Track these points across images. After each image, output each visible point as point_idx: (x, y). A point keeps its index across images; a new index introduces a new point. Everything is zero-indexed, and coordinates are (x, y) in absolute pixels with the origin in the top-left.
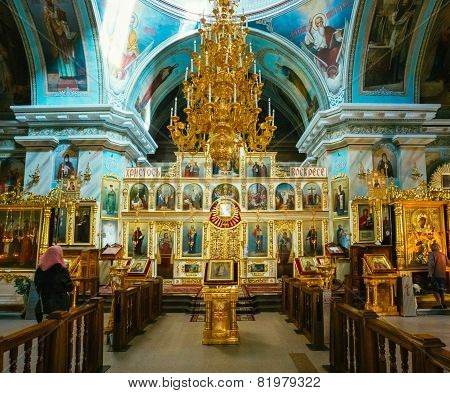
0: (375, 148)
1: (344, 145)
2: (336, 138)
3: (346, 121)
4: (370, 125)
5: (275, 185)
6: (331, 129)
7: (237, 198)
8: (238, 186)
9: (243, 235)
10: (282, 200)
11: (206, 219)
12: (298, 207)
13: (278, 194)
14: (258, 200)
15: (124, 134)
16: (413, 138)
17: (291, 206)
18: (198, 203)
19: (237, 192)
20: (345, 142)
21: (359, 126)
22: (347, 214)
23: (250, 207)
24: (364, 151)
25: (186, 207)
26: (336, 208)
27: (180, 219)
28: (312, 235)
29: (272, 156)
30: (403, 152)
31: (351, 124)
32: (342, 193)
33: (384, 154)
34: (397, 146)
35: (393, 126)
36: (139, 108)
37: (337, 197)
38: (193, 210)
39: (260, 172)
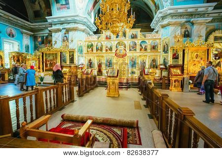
0: (182, 25)
1: (168, 25)
2: (165, 22)
3: (170, 14)
4: (181, 15)
5: (140, 42)
6: (163, 18)
7: (125, 47)
8: (126, 42)
9: (127, 60)
10: (142, 47)
11: (114, 55)
12: (149, 50)
13: (141, 45)
14: (133, 48)
15: (84, 24)
16: (201, 20)
17: (146, 49)
18: (111, 49)
19: (125, 45)
20: (169, 23)
21: (176, 16)
22: (168, 53)
23: (130, 50)
24: (177, 27)
25: (107, 50)
26: (164, 51)
27: (104, 55)
28: (154, 61)
29: (139, 30)
30: (195, 26)
31: (172, 15)
32: (167, 45)
33: (186, 28)
34: (193, 24)
35: (191, 15)
36: (89, 14)
37: (165, 46)
38: (109, 51)
39: (134, 37)
